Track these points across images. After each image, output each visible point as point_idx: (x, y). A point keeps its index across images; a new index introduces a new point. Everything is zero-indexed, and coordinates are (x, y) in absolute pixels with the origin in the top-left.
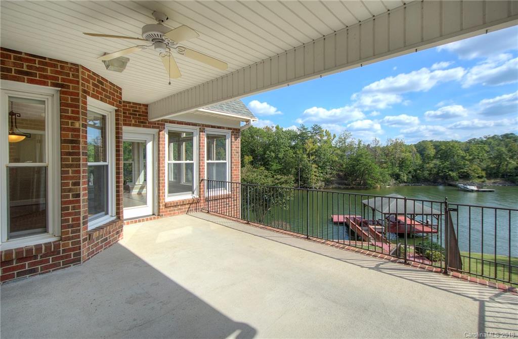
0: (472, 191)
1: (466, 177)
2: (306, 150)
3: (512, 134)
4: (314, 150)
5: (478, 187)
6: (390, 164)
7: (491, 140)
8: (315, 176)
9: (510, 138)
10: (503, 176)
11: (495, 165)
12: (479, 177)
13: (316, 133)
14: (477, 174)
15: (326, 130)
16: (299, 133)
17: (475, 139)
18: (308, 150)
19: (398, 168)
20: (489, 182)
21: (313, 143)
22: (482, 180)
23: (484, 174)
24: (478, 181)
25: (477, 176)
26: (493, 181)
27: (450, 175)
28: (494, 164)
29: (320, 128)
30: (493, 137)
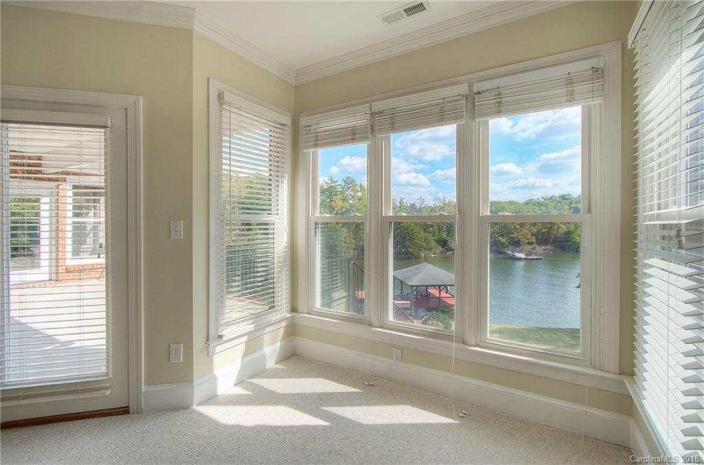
0: (520, 259)
1: (516, 243)
2: (334, 210)
3: (569, 195)
4: (344, 210)
5: (526, 255)
6: (436, 228)
7: (548, 201)
8: (345, 242)
9: (567, 199)
10: (553, 242)
11: (546, 230)
12: (529, 243)
13: (349, 188)
14: (528, 239)
15: (361, 184)
16: (326, 187)
17: (532, 199)
18: (336, 209)
19: (446, 232)
20: (539, 249)
21: (344, 200)
22: (532, 247)
23: (534, 240)
24: (528, 248)
25: (527, 241)
26: (543, 247)
27: (499, 241)
28: (545, 228)
29: (353, 181)
30: (551, 198)
